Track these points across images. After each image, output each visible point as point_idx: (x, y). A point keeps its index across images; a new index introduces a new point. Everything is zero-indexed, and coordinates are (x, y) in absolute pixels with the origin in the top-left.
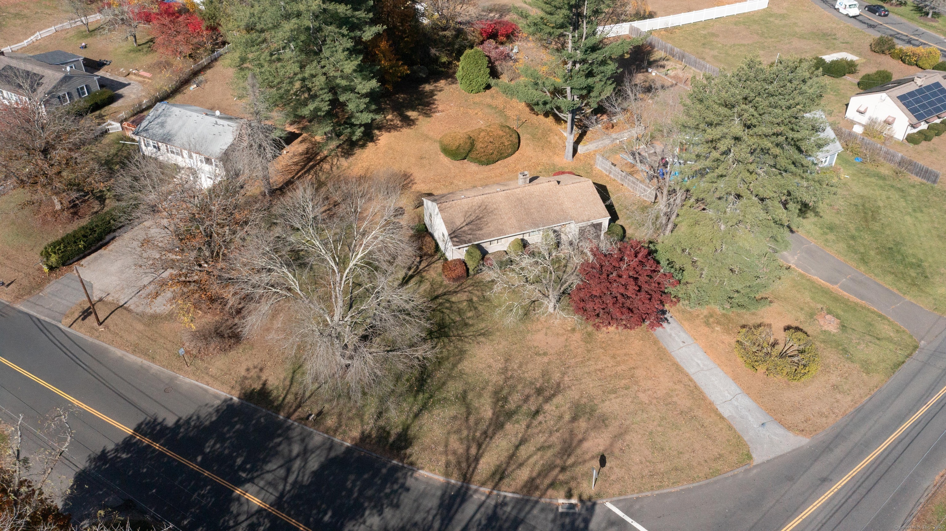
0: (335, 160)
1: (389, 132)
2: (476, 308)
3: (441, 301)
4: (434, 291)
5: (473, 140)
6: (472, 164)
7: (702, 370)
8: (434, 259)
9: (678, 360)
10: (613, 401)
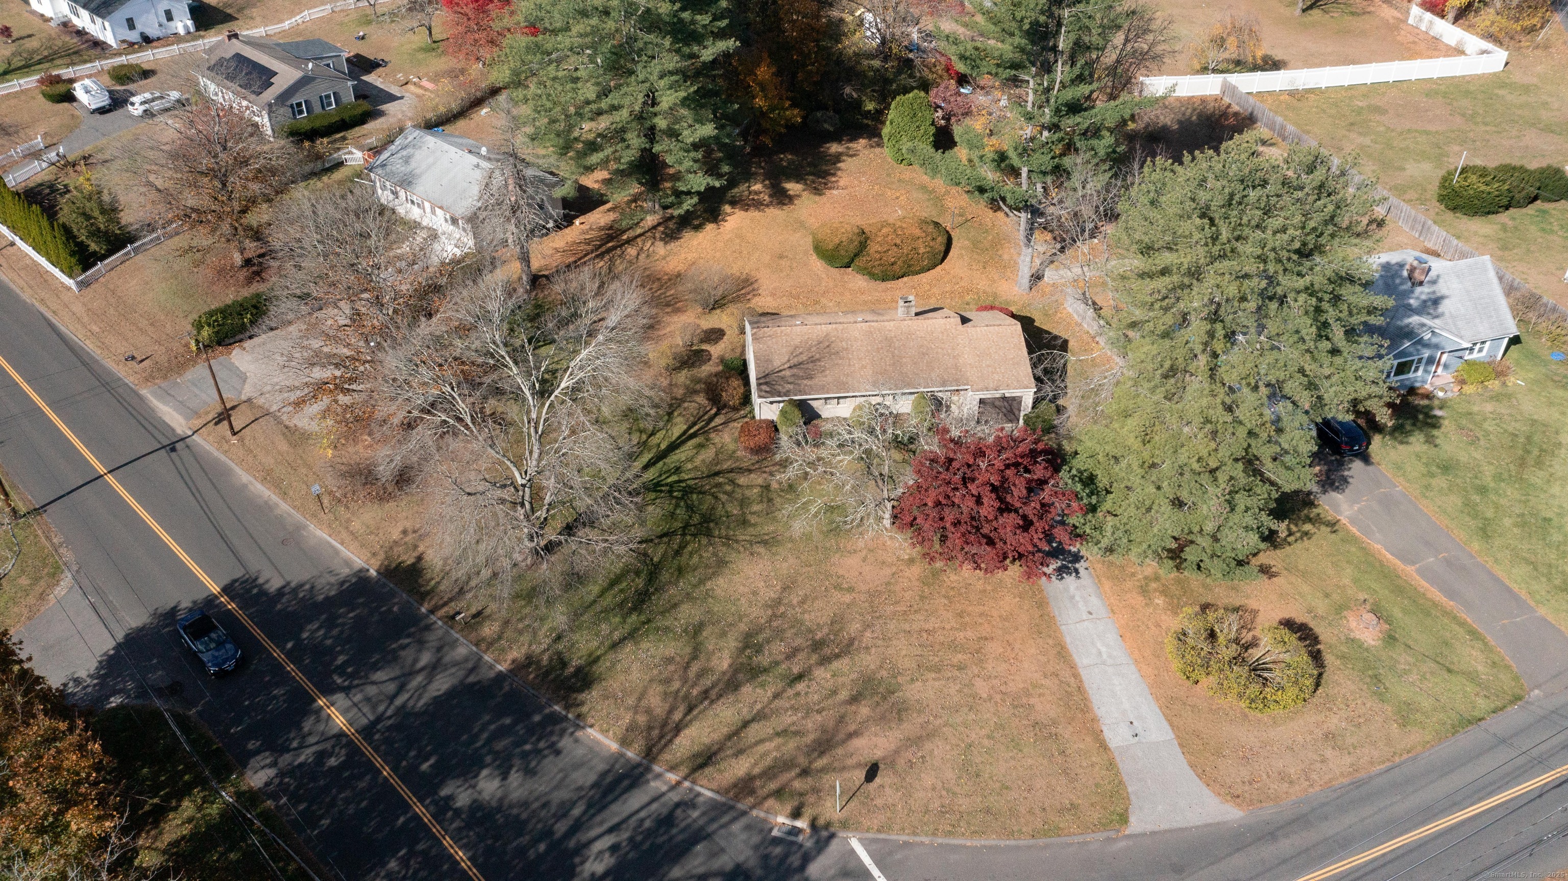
0: (648, 244)
1: (747, 210)
2: (770, 500)
3: (721, 480)
4: (716, 465)
5: (867, 239)
6: (859, 277)
7: (1104, 663)
8: (738, 415)
9: (1068, 640)
10: (931, 683)
